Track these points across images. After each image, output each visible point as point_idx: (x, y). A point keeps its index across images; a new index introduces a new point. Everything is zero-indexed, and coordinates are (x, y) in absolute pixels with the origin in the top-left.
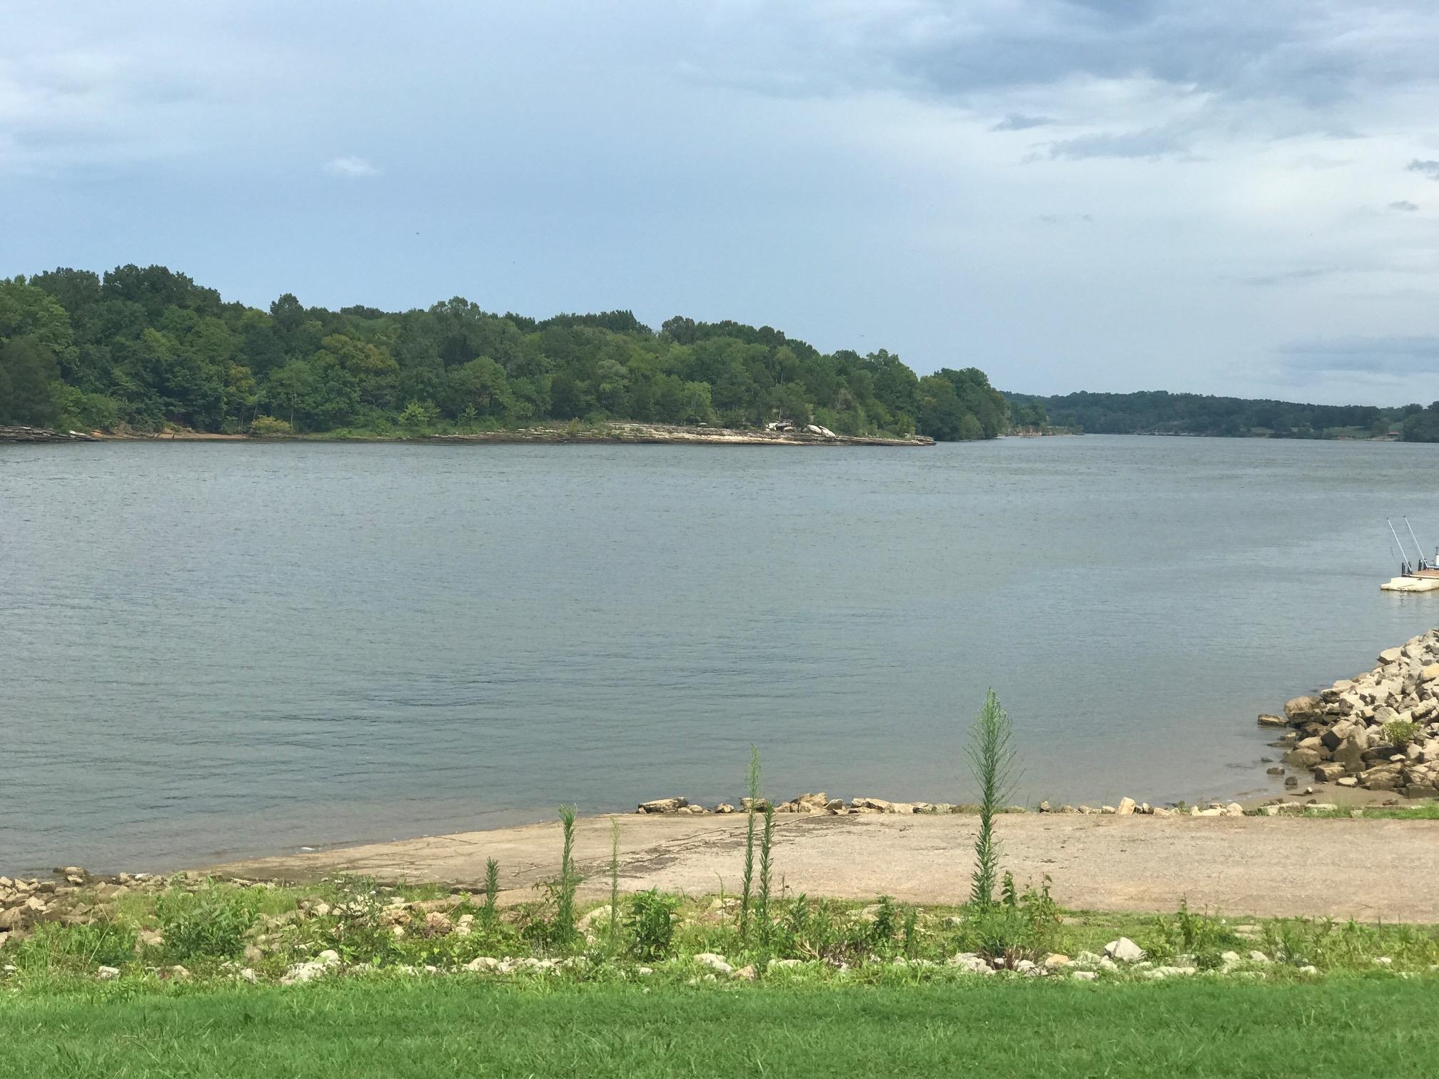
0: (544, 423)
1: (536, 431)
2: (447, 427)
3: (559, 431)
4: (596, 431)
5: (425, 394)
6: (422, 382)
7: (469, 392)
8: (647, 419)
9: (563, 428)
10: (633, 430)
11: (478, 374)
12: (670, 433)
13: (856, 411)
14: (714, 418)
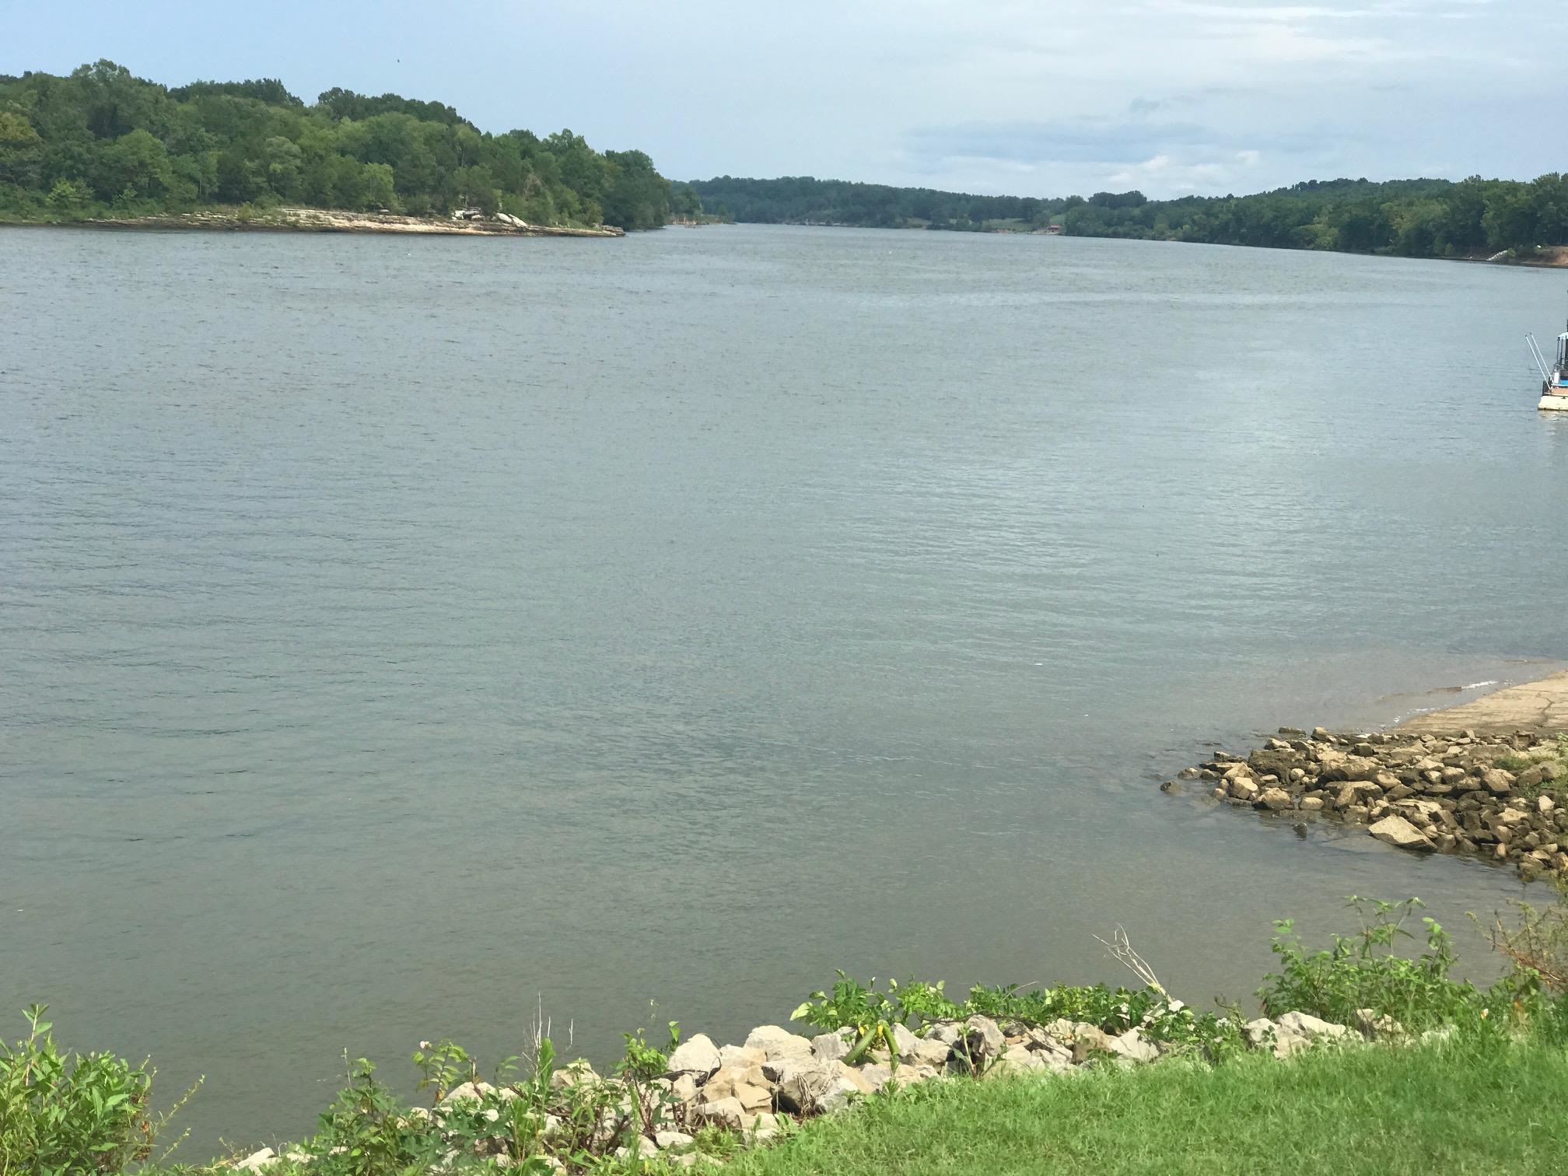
0: (210, 207)
1: (203, 216)
2: (103, 210)
3: (229, 217)
4: (270, 218)
5: (75, 172)
6: (72, 157)
7: (124, 170)
8: (323, 205)
9: (234, 214)
10: (309, 217)
11: (135, 149)
12: (350, 220)
13: (545, 198)
14: (396, 205)
